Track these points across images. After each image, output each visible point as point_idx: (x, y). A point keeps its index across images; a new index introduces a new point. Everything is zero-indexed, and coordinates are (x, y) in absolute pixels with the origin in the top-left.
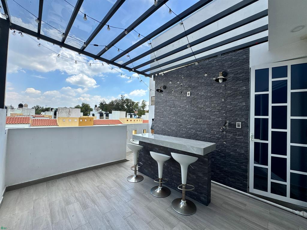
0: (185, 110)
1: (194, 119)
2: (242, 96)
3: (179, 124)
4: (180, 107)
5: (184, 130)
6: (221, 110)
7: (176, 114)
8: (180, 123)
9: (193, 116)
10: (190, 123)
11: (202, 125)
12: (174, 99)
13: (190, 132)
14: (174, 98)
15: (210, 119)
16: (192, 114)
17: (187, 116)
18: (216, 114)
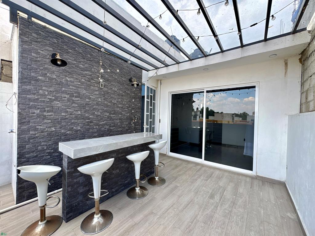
0: (97, 103)
1: (108, 114)
2: (139, 99)
3: (88, 121)
4: (90, 98)
5: (95, 127)
6: (129, 107)
7: (82, 107)
8: (89, 119)
9: (106, 111)
10: (103, 119)
11: (115, 120)
12: (79, 85)
13: (103, 129)
14: (79, 83)
15: (121, 114)
16: (105, 109)
17: (100, 110)
18: (126, 111)
